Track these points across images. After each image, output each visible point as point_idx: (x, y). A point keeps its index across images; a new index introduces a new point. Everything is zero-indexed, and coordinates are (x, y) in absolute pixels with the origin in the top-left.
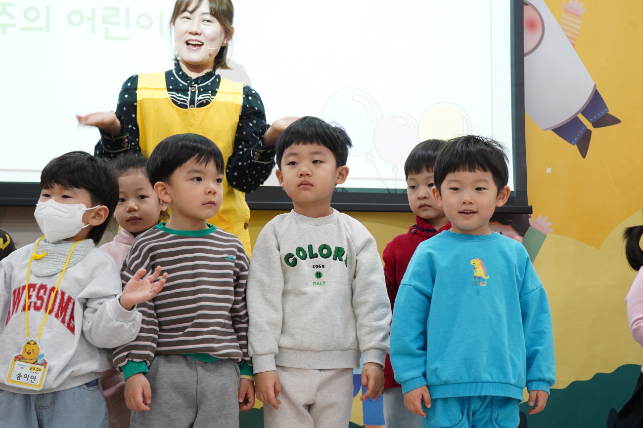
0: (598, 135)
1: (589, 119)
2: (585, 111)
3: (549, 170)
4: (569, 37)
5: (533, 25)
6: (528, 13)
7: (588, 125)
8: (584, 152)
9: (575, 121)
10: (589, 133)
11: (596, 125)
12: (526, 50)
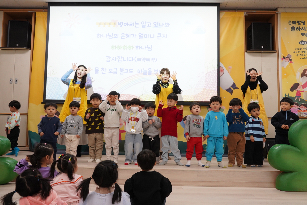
0: (234, 91)
1: (232, 88)
2: (232, 86)
3: (225, 98)
4: (229, 73)
5: (222, 71)
6: (220, 69)
7: (233, 89)
8: (232, 94)
9: (230, 89)
10: (233, 91)
11: (234, 89)
12: (220, 76)
